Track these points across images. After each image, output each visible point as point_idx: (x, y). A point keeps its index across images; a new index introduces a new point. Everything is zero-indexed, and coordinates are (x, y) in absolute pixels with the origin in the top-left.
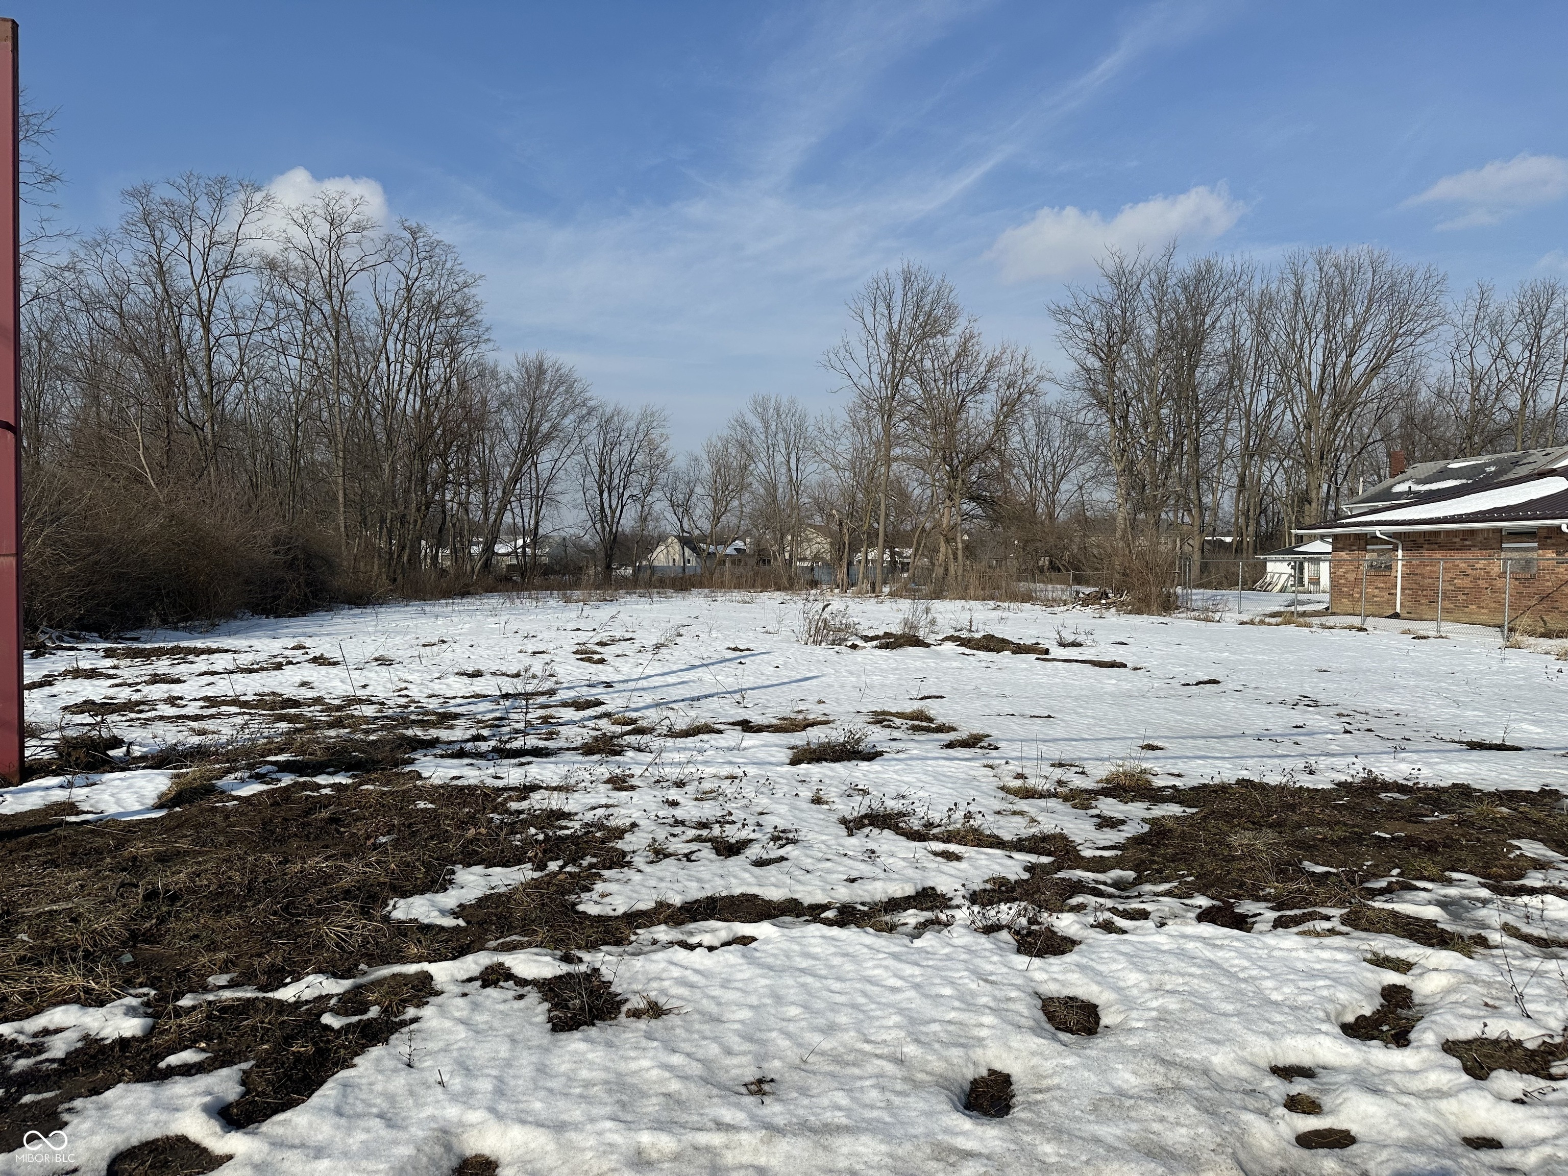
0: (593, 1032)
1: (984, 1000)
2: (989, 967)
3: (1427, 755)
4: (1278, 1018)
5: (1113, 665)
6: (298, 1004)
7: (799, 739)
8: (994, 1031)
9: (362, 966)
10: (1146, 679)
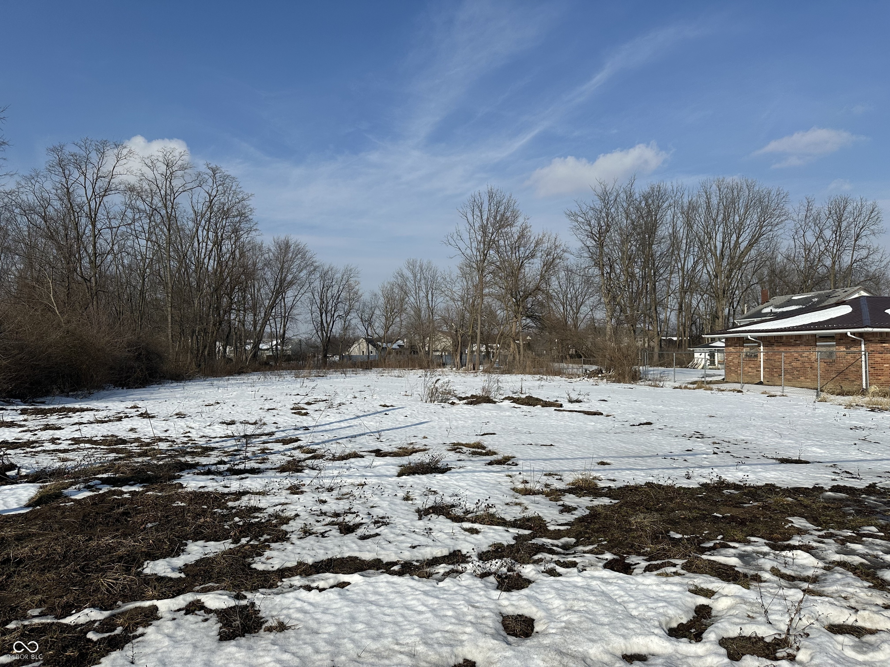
0: (242, 641)
1: (469, 618)
2: (477, 598)
3: (755, 467)
4: (631, 626)
5: (595, 414)
6: (77, 626)
7: (405, 460)
8: (470, 636)
9: (119, 603)
10: (611, 422)
